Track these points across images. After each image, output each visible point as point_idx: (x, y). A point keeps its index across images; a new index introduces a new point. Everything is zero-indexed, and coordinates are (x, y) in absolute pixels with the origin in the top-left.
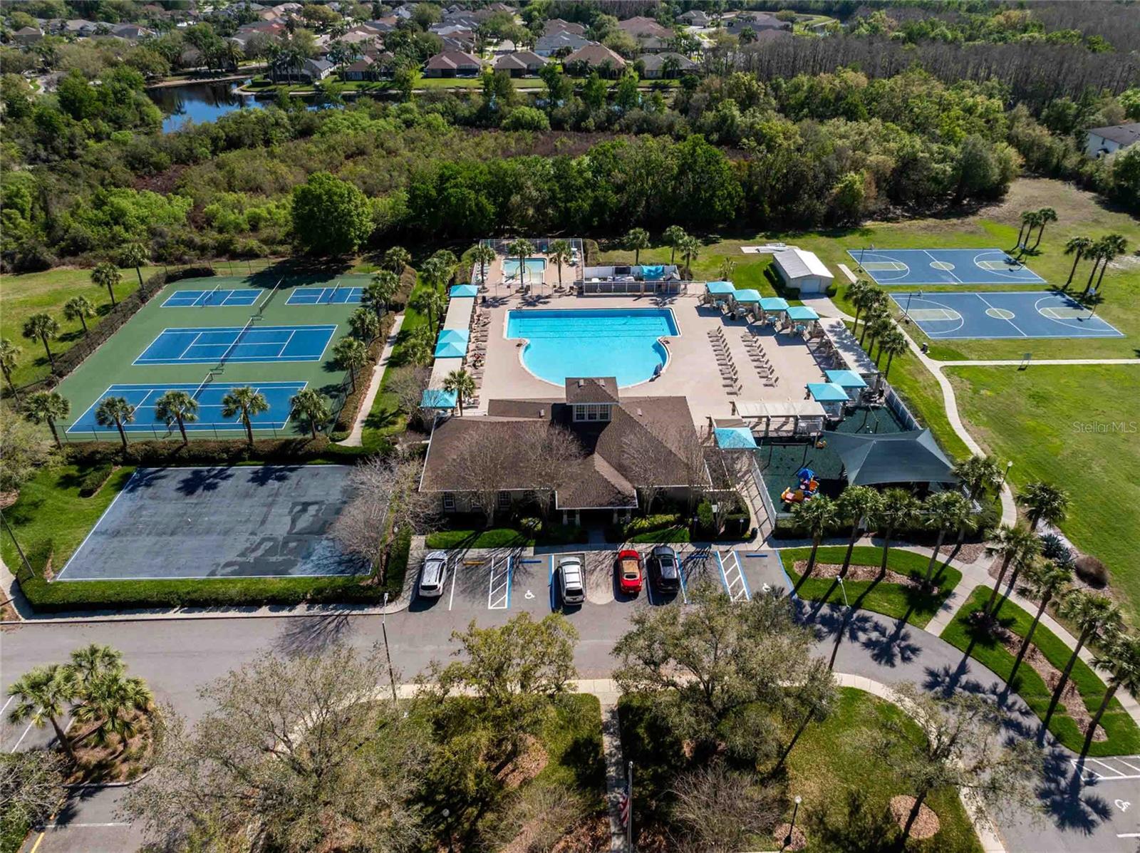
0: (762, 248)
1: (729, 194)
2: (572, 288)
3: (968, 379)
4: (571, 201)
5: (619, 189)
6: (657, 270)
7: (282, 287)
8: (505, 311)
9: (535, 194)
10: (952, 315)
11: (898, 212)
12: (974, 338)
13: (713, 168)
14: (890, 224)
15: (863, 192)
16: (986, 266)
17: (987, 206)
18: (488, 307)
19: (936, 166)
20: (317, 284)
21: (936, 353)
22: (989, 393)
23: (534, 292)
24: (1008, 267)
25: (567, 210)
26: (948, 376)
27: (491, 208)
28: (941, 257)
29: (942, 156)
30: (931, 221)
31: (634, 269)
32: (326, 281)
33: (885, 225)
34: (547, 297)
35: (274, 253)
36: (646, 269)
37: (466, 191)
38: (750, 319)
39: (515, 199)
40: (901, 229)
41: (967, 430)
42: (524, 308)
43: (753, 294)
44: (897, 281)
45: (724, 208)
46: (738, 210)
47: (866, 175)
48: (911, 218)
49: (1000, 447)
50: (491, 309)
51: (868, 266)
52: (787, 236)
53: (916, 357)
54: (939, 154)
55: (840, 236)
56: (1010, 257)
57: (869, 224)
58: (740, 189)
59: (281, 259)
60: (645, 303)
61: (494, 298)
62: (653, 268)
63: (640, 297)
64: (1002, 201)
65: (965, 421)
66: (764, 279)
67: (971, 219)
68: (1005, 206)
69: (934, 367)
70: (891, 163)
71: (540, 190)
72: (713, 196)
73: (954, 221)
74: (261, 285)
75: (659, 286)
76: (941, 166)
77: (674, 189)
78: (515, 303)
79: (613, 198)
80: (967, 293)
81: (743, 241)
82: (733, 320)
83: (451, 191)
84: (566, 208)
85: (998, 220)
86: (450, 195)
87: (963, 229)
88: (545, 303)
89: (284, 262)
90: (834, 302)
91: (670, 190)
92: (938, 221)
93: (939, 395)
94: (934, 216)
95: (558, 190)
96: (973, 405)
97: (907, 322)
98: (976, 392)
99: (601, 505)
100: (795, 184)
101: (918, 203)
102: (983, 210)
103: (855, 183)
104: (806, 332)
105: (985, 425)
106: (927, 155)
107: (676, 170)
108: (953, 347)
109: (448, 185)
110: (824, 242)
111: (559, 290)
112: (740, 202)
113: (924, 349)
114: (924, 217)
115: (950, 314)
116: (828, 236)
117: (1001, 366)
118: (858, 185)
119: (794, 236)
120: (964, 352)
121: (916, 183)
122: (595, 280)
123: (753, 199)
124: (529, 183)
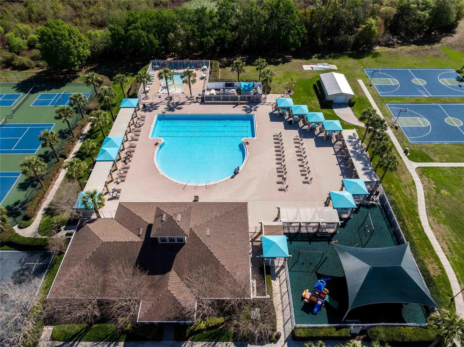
0: (314, 66)
1: (298, 32)
2: (197, 98)
3: (433, 179)
4: (204, 37)
5: (234, 29)
6: (249, 85)
7: (32, 92)
8: (155, 114)
9: (183, 32)
10: (424, 123)
11: (395, 40)
12: (437, 143)
13: (289, 16)
14: (390, 49)
15: (377, 31)
16: (445, 82)
17: (445, 36)
18: (145, 111)
19: (420, 13)
20: (53, 90)
21: (414, 156)
22: (446, 193)
23: (175, 100)
24: (459, 83)
25: (202, 42)
26: (421, 176)
27: (156, 42)
28: (419, 75)
29: (424, 6)
30: (413, 47)
31: (237, 84)
32: (59, 88)
33: (387, 49)
34: (183, 104)
35: (37, 66)
36: (243, 84)
37: (141, 31)
38: (301, 124)
39: (171, 35)
40: (396, 53)
41: (432, 228)
42: (167, 113)
43: (304, 109)
44: (391, 94)
45: (295, 41)
46: (303, 41)
47: (379, 20)
48: (402, 45)
49: (454, 244)
50: (147, 113)
51: (375, 82)
52: (330, 57)
53: (401, 158)
54: (423, 4)
55: (361, 58)
56: (459, 75)
57: (377, 48)
58: (304, 29)
59: (41, 70)
60: (239, 110)
61: (151, 104)
62: (247, 84)
63: (237, 104)
64: (454, 33)
65: (431, 219)
66: (313, 91)
67: (436, 46)
68: (456, 36)
69: (412, 166)
70: (394, 11)
71: (186, 30)
72: (288, 33)
73: (427, 47)
74: (21, 91)
75: (249, 98)
76: (423, 13)
77: (266, 29)
78: (162, 108)
79: (230, 35)
80: (433, 104)
81: (304, 61)
82: (290, 125)
83: (131, 32)
84: (201, 41)
85: (452, 46)
86: (131, 34)
87: (432, 53)
88: (180, 108)
89: (43, 72)
90: (353, 111)
91: (263, 30)
92: (417, 47)
93: (414, 194)
94: (416, 43)
95: (196, 30)
96: (436, 205)
97: (396, 128)
98: (438, 191)
99: (169, 319)
100: (337, 25)
101: (406, 34)
102: (443, 39)
103: (372, 25)
104: (334, 137)
105: (445, 222)
106: (416, 6)
107: (267, 17)
108: (424, 150)
109: (130, 27)
110: (351, 62)
111: (190, 99)
112: (304, 36)
113: (406, 152)
114: (409, 43)
115: (423, 122)
116: (354, 58)
117: (454, 168)
118: (374, 28)
119: (335, 57)
120: (431, 155)
121: (407, 23)
122: (213, 92)
123: (312, 34)
124: (179, 26)
